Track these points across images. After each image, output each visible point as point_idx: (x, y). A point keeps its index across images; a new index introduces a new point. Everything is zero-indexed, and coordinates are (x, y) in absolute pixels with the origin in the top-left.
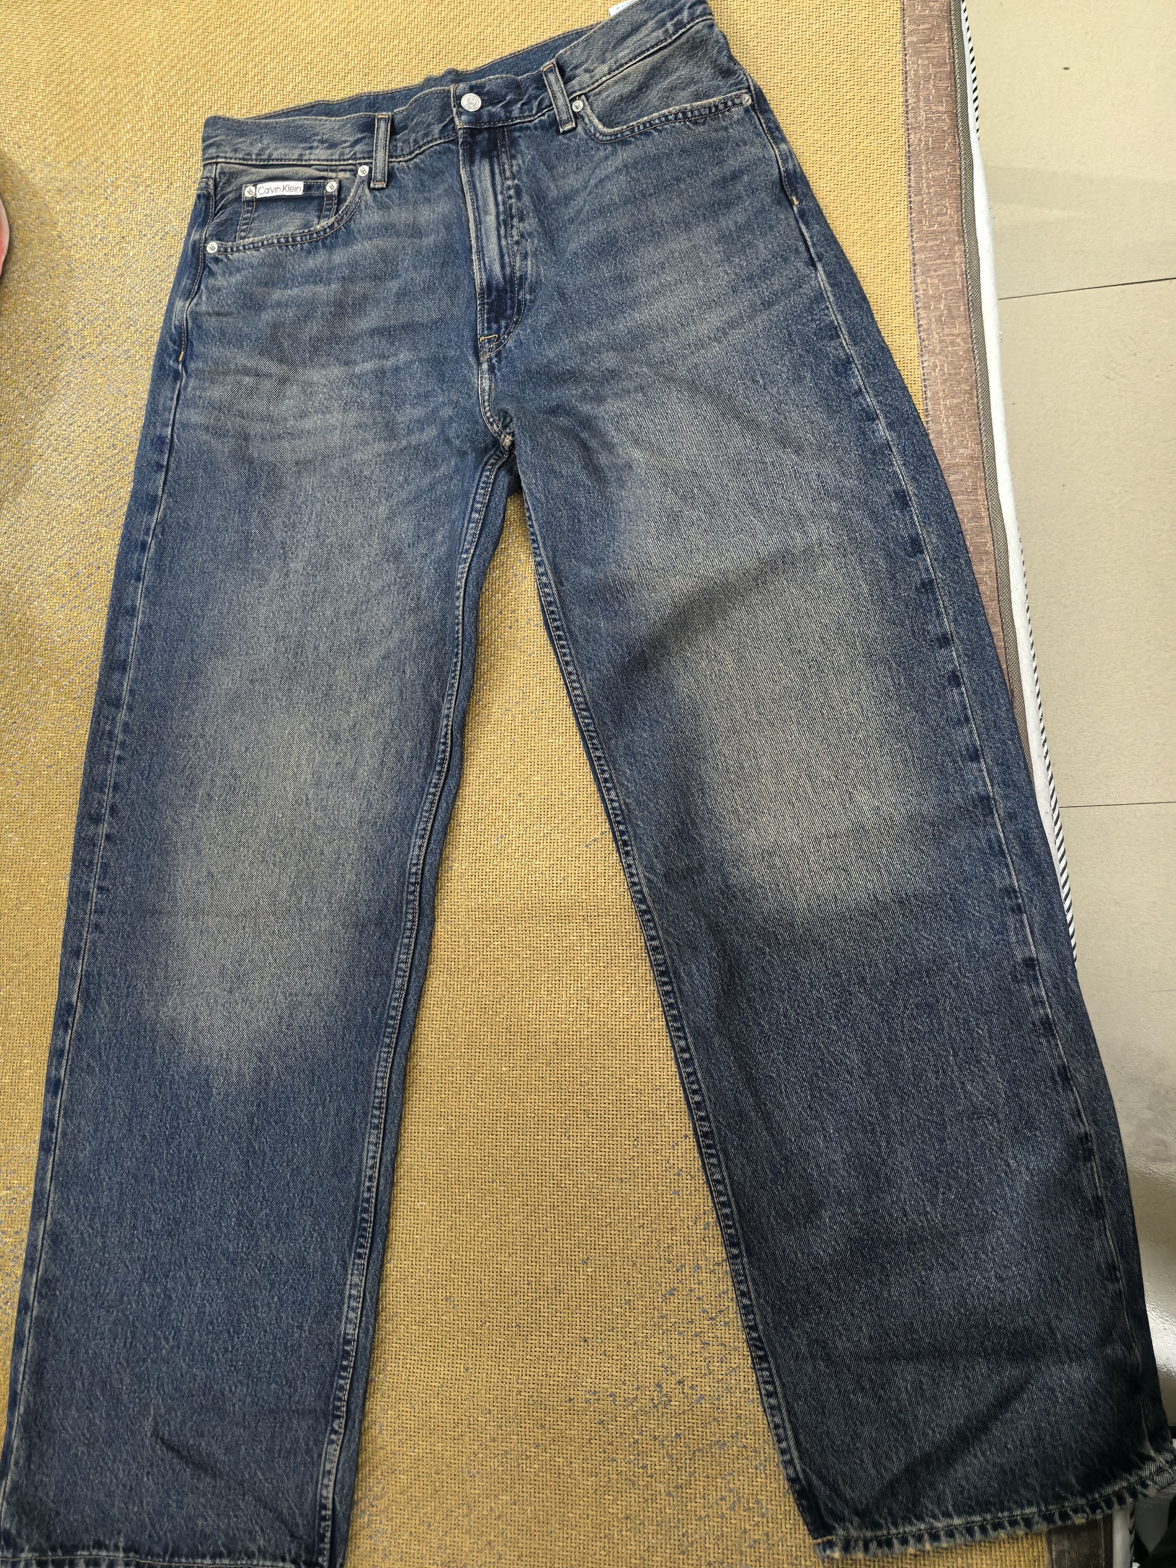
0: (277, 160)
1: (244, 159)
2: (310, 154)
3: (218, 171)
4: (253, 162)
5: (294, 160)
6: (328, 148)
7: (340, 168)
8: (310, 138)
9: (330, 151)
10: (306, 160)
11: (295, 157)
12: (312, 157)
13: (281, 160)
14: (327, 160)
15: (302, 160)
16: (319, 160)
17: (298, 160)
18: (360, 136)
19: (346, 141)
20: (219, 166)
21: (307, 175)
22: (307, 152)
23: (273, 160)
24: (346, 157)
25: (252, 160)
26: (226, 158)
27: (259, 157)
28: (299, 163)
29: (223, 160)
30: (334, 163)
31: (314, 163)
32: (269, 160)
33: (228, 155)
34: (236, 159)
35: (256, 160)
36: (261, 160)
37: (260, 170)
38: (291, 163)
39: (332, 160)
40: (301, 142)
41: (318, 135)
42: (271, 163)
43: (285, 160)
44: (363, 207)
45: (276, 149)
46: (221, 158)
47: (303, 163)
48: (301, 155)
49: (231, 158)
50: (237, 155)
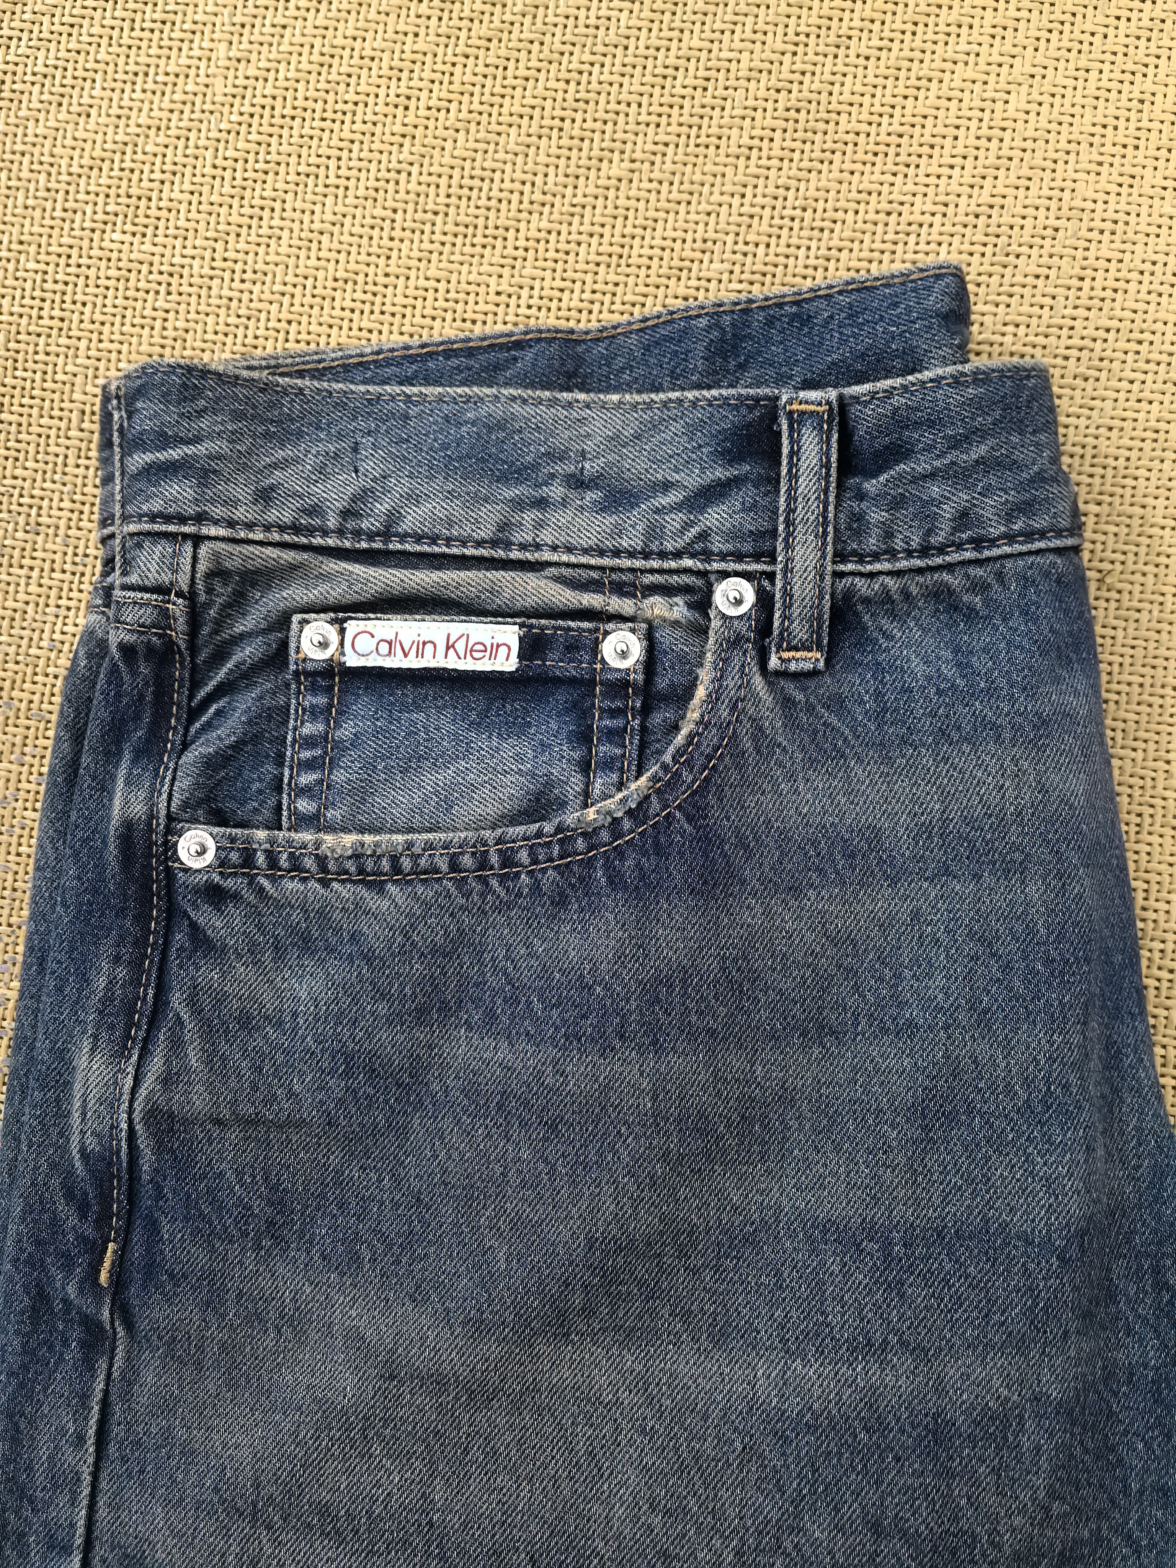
0: (419, 538)
1: (296, 529)
2: (539, 525)
3: (202, 567)
4: (331, 542)
5: (479, 544)
6: (603, 508)
7: (649, 579)
8: (535, 467)
9: (610, 520)
10: (523, 547)
11: (483, 534)
12: (546, 536)
13: (434, 540)
14: (602, 553)
15: (508, 545)
16: (569, 550)
17: (494, 543)
18: (720, 473)
19: (666, 486)
20: (204, 550)
21: (530, 602)
22: (529, 516)
23: (403, 537)
24: (669, 546)
25: (325, 533)
26: (231, 524)
27: (350, 525)
28: (500, 553)
29: (222, 532)
30: (627, 563)
31: (555, 558)
32: (386, 534)
33: (240, 513)
34: (267, 528)
35: (340, 532)
36: (357, 533)
37: (357, 569)
38: (468, 552)
39: (617, 553)
40: (503, 479)
41: (562, 457)
42: (395, 546)
43: (448, 541)
44: (747, 744)
45: (414, 498)
46: (216, 522)
47: (515, 555)
48: (504, 526)
49: (250, 526)
50: (273, 515)
